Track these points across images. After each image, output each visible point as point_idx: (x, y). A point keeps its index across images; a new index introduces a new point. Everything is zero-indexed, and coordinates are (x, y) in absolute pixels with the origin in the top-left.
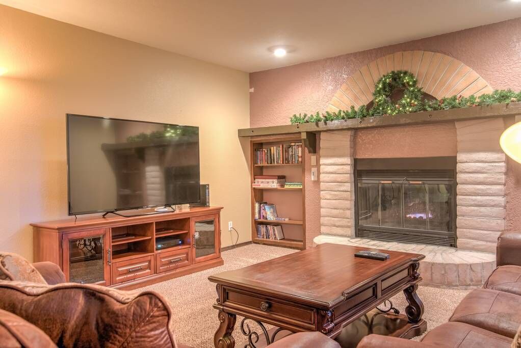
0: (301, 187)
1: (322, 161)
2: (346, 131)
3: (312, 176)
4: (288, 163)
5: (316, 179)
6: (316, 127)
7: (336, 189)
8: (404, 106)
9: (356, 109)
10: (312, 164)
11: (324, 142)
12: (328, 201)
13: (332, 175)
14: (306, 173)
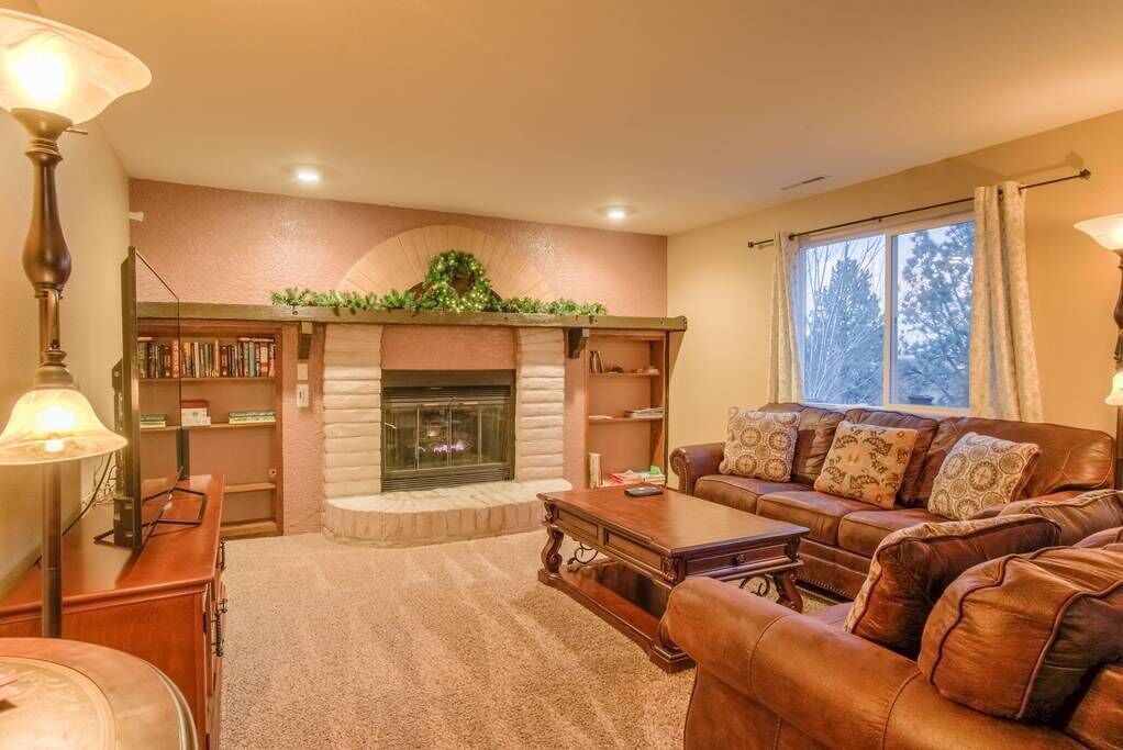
0: (272, 420)
1: (328, 373)
2: (377, 327)
3: (298, 400)
4: (230, 374)
5: (306, 404)
6: (334, 316)
7: (357, 420)
8: (473, 300)
9: (401, 294)
10: (299, 378)
11: (334, 341)
12: (339, 440)
13: (348, 397)
14: (284, 394)
